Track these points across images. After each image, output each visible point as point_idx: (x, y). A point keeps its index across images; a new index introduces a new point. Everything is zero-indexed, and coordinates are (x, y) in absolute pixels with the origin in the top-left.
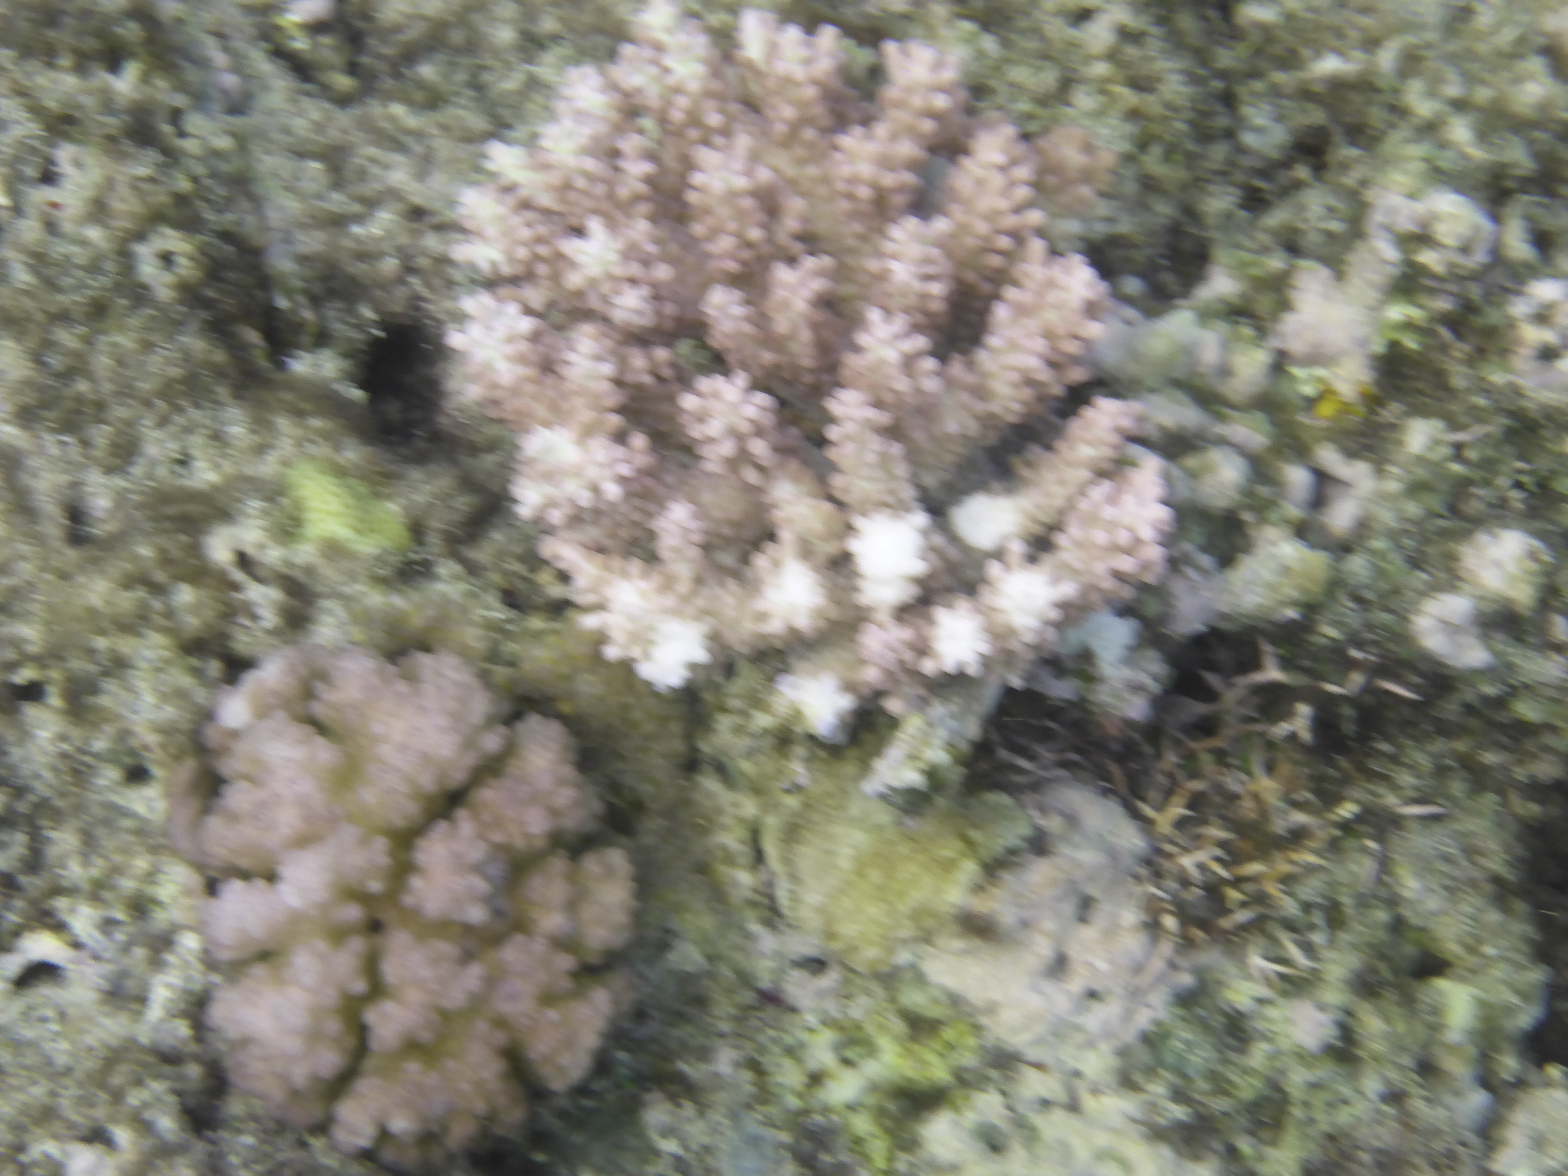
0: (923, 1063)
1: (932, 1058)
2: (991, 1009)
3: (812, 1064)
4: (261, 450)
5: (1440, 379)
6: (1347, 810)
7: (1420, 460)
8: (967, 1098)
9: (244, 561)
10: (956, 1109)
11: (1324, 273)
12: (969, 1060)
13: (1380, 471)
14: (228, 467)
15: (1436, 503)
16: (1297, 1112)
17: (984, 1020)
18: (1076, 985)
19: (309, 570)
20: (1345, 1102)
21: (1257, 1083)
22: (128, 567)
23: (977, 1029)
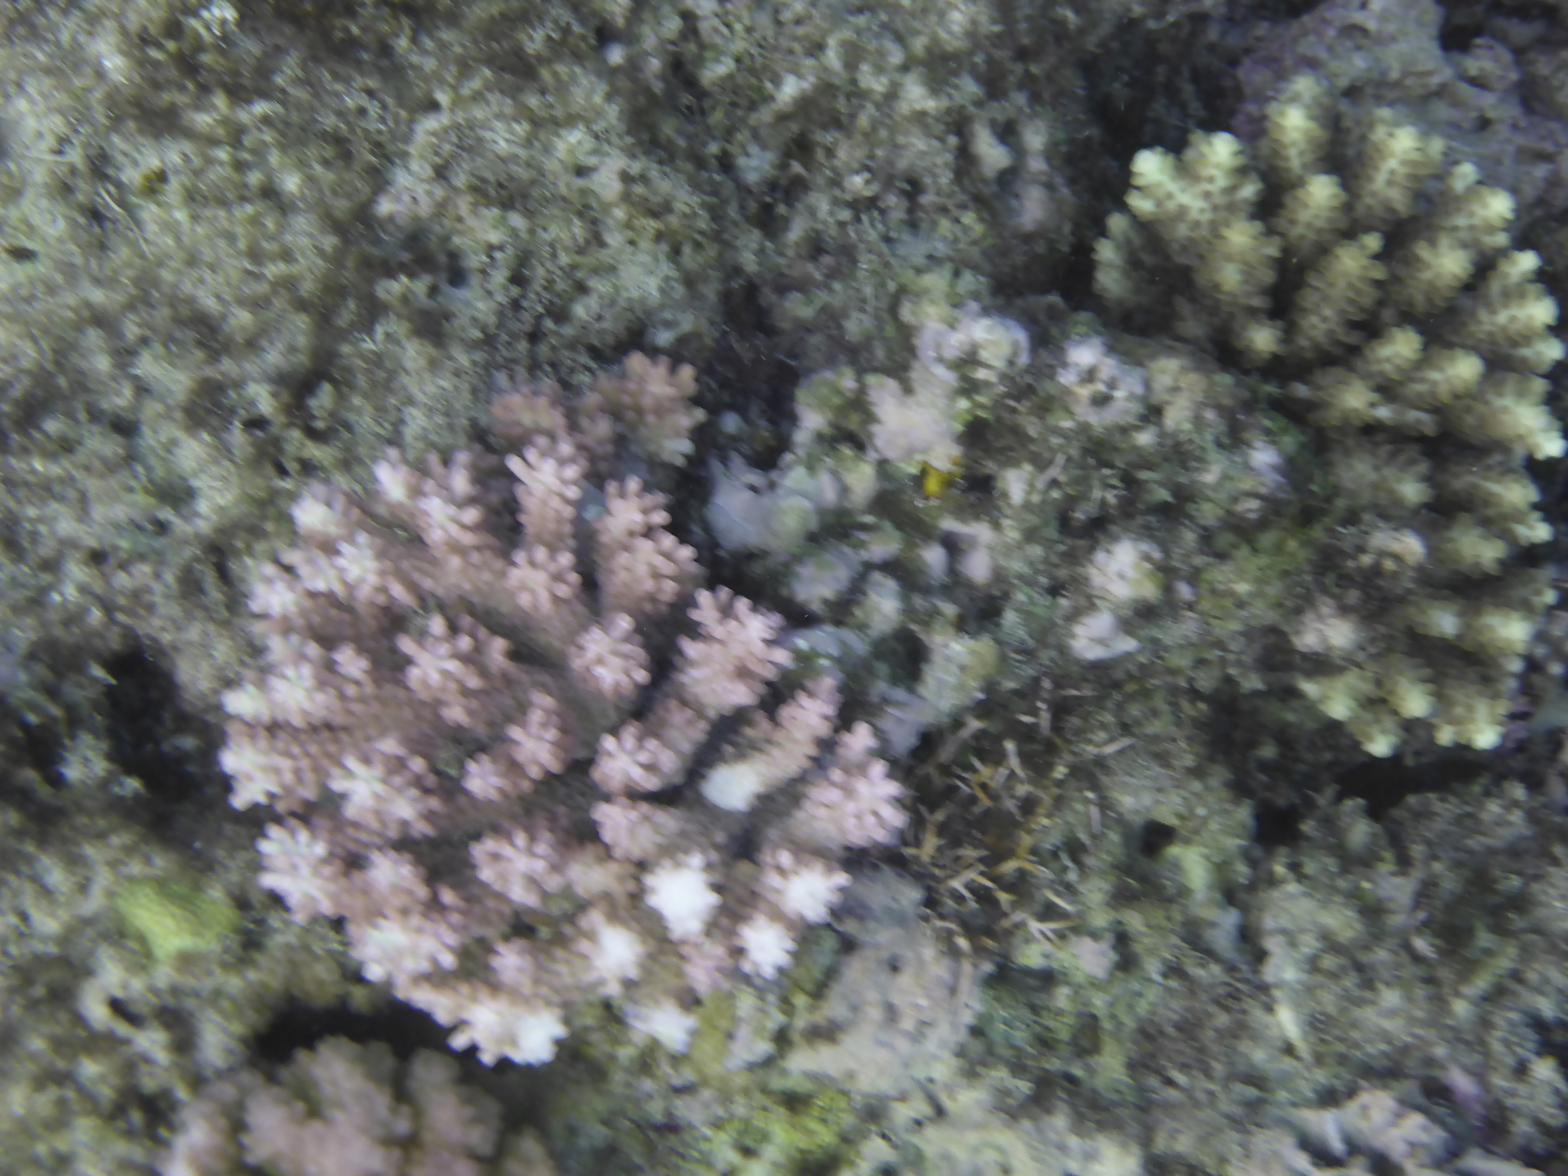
0: (809, 1132)
1: (814, 1125)
2: (851, 1075)
3: (721, 1166)
4: (83, 888)
5: (1017, 432)
6: (1060, 772)
7: (1027, 506)
8: (858, 1153)
9: (117, 1006)
10: (852, 1164)
11: (892, 384)
12: (848, 1120)
13: (996, 526)
14: (64, 915)
15: (1052, 532)
16: (1107, 1025)
17: (848, 1086)
18: (908, 1024)
19: (175, 990)
20: (1140, 995)
21: (1070, 1020)
22: (31, 1067)
23: (845, 1093)
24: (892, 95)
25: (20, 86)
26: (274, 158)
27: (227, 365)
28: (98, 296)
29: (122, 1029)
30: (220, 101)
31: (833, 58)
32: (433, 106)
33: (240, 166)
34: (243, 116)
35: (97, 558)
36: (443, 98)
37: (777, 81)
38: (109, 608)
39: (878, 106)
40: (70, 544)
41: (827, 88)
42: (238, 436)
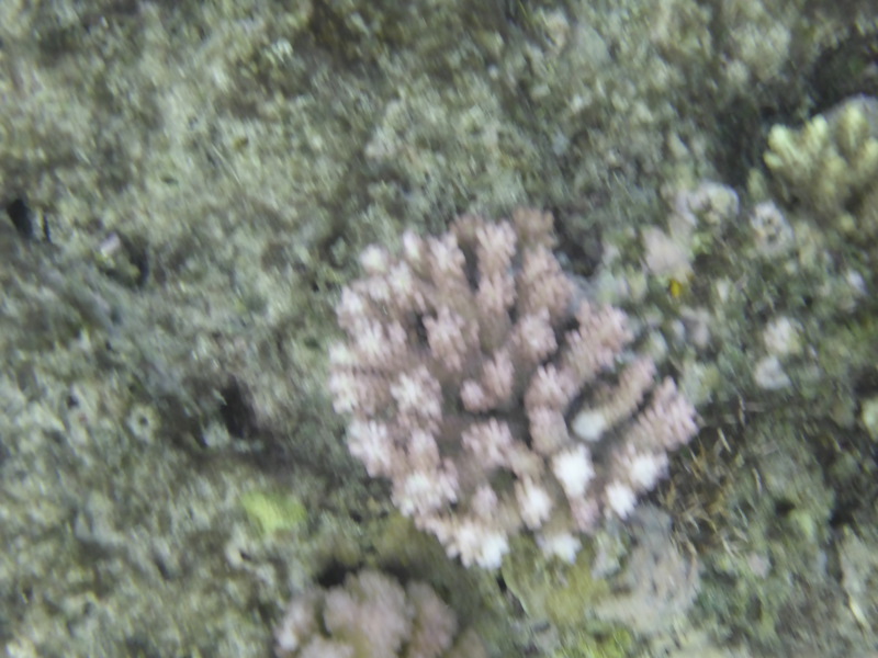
6: (740, 460)
7: (729, 301)
9: (245, 555)
12: (631, 645)
17: (632, 627)
19: (275, 549)
20: (781, 589)
22: (201, 584)
23: (631, 632)
24: (629, 112)
25: (171, 90)
26: (308, 130)
27: (284, 237)
28: (213, 201)
29: (248, 566)
30: (279, 98)
31: (600, 88)
32: (396, 96)
33: (287, 135)
34: (291, 107)
35: (216, 336)
36: (402, 92)
37: (570, 98)
38: (222, 362)
39: (622, 117)
40: (201, 329)
41: (597, 104)
42: (291, 273)
